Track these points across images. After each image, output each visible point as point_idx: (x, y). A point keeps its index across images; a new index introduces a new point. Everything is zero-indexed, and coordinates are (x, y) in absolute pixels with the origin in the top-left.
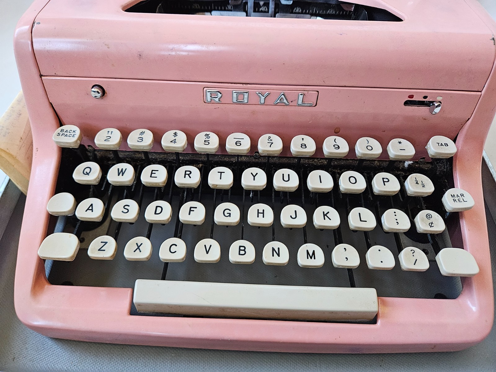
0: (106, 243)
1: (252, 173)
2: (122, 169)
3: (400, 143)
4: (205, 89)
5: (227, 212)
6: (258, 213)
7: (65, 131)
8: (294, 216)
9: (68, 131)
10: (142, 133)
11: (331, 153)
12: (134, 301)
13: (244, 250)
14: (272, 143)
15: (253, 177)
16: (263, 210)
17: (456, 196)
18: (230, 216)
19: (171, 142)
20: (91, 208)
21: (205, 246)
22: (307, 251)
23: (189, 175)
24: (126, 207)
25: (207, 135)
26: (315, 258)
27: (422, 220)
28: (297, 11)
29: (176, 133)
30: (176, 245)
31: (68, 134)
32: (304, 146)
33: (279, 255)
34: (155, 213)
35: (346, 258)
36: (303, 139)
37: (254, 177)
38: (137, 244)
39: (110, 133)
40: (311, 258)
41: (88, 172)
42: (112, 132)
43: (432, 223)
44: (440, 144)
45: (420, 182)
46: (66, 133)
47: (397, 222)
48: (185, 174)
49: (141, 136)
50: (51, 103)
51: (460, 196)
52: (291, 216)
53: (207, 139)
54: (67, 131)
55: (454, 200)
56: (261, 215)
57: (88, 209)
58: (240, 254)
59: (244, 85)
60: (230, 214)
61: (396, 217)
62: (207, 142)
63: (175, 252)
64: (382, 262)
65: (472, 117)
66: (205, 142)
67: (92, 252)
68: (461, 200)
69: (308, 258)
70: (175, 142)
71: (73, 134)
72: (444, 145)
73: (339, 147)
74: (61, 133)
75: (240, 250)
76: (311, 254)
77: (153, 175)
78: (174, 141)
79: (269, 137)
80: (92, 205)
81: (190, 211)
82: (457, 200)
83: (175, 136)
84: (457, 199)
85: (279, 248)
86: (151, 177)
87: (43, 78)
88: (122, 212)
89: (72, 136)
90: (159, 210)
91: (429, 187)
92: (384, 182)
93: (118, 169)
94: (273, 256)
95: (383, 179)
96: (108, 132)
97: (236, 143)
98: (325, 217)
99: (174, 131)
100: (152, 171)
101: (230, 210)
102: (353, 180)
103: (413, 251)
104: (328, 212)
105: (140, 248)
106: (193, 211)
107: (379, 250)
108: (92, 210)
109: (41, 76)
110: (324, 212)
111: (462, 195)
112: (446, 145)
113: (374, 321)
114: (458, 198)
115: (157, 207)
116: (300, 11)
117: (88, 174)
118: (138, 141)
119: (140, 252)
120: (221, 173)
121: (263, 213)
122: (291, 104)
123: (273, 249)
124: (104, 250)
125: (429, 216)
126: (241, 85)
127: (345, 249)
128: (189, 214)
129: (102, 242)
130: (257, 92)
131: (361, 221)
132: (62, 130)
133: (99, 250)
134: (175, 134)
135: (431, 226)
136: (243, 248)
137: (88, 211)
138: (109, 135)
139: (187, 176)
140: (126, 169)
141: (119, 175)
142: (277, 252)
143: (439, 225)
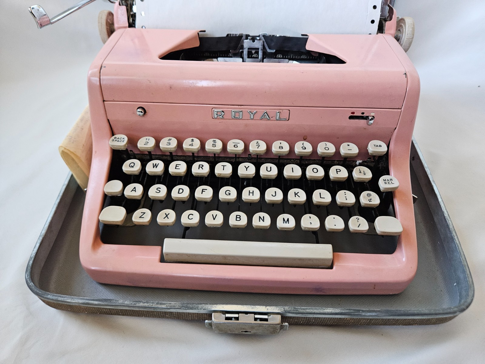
0: (145, 213)
1: (245, 166)
2: (156, 164)
3: (348, 145)
4: (213, 109)
5: (228, 192)
6: (249, 193)
7: (117, 138)
8: (274, 195)
9: (119, 138)
10: (170, 140)
11: (300, 152)
12: (164, 252)
13: (240, 218)
14: (259, 146)
16: (253, 191)
17: (387, 180)
19: (190, 145)
20: (134, 189)
21: (213, 215)
22: (284, 218)
23: (201, 167)
24: (158, 189)
25: (214, 141)
26: (288, 223)
27: (364, 197)
28: (279, 56)
29: (193, 139)
30: (193, 215)
31: (120, 140)
32: (281, 147)
33: (264, 221)
34: (179, 193)
35: (311, 223)
36: (281, 143)
37: (247, 168)
38: (166, 214)
39: (148, 140)
40: (286, 223)
41: (133, 166)
42: (149, 139)
43: (371, 199)
44: (376, 146)
45: (362, 172)
46: (118, 140)
47: (346, 199)
48: (199, 167)
49: (169, 142)
50: (108, 120)
51: (390, 180)
52: (272, 195)
53: (214, 143)
54: (118, 138)
55: (385, 183)
56: (251, 194)
57: (132, 190)
58: (236, 220)
59: (239, 106)
60: (230, 193)
61: (346, 196)
62: (214, 145)
63: (192, 219)
64: (335, 225)
65: (397, 126)
67: (135, 218)
68: (390, 183)
69: (284, 223)
70: (192, 145)
71: (123, 140)
72: (379, 146)
73: (305, 148)
74: (115, 140)
75: (237, 218)
79: (257, 142)
80: (135, 188)
81: (202, 191)
82: (387, 183)
83: (192, 142)
84: (387, 182)
85: (264, 217)
86: (176, 168)
87: (105, 102)
88: (156, 192)
89: (122, 141)
90: (181, 191)
91: (368, 175)
92: (337, 172)
93: (153, 164)
94: (260, 222)
95: (337, 170)
96: (147, 139)
97: (234, 146)
98: (296, 195)
99: (192, 139)
100: (176, 165)
101: (230, 191)
102: (315, 170)
103: (358, 219)
104: (298, 193)
105: (168, 216)
106: (205, 191)
107: (334, 219)
108: (135, 191)
109: (104, 101)
110: (295, 192)
111: (391, 180)
112: (380, 146)
113: (331, 267)
115: (179, 189)
116: (282, 56)
117: (132, 167)
118: (167, 145)
119: (168, 218)
120: (224, 166)
121: (253, 193)
122: (272, 119)
123: (260, 217)
124: (143, 218)
125: (369, 195)
126: (238, 106)
127: (310, 217)
128: (202, 193)
129: (141, 213)
130: (249, 111)
131: (321, 197)
133: (140, 217)
135: (370, 201)
136: (239, 217)
137: (133, 191)
138: (147, 141)
139: (200, 168)
140: (158, 164)
141: (154, 167)
142: (263, 219)
143: (376, 200)
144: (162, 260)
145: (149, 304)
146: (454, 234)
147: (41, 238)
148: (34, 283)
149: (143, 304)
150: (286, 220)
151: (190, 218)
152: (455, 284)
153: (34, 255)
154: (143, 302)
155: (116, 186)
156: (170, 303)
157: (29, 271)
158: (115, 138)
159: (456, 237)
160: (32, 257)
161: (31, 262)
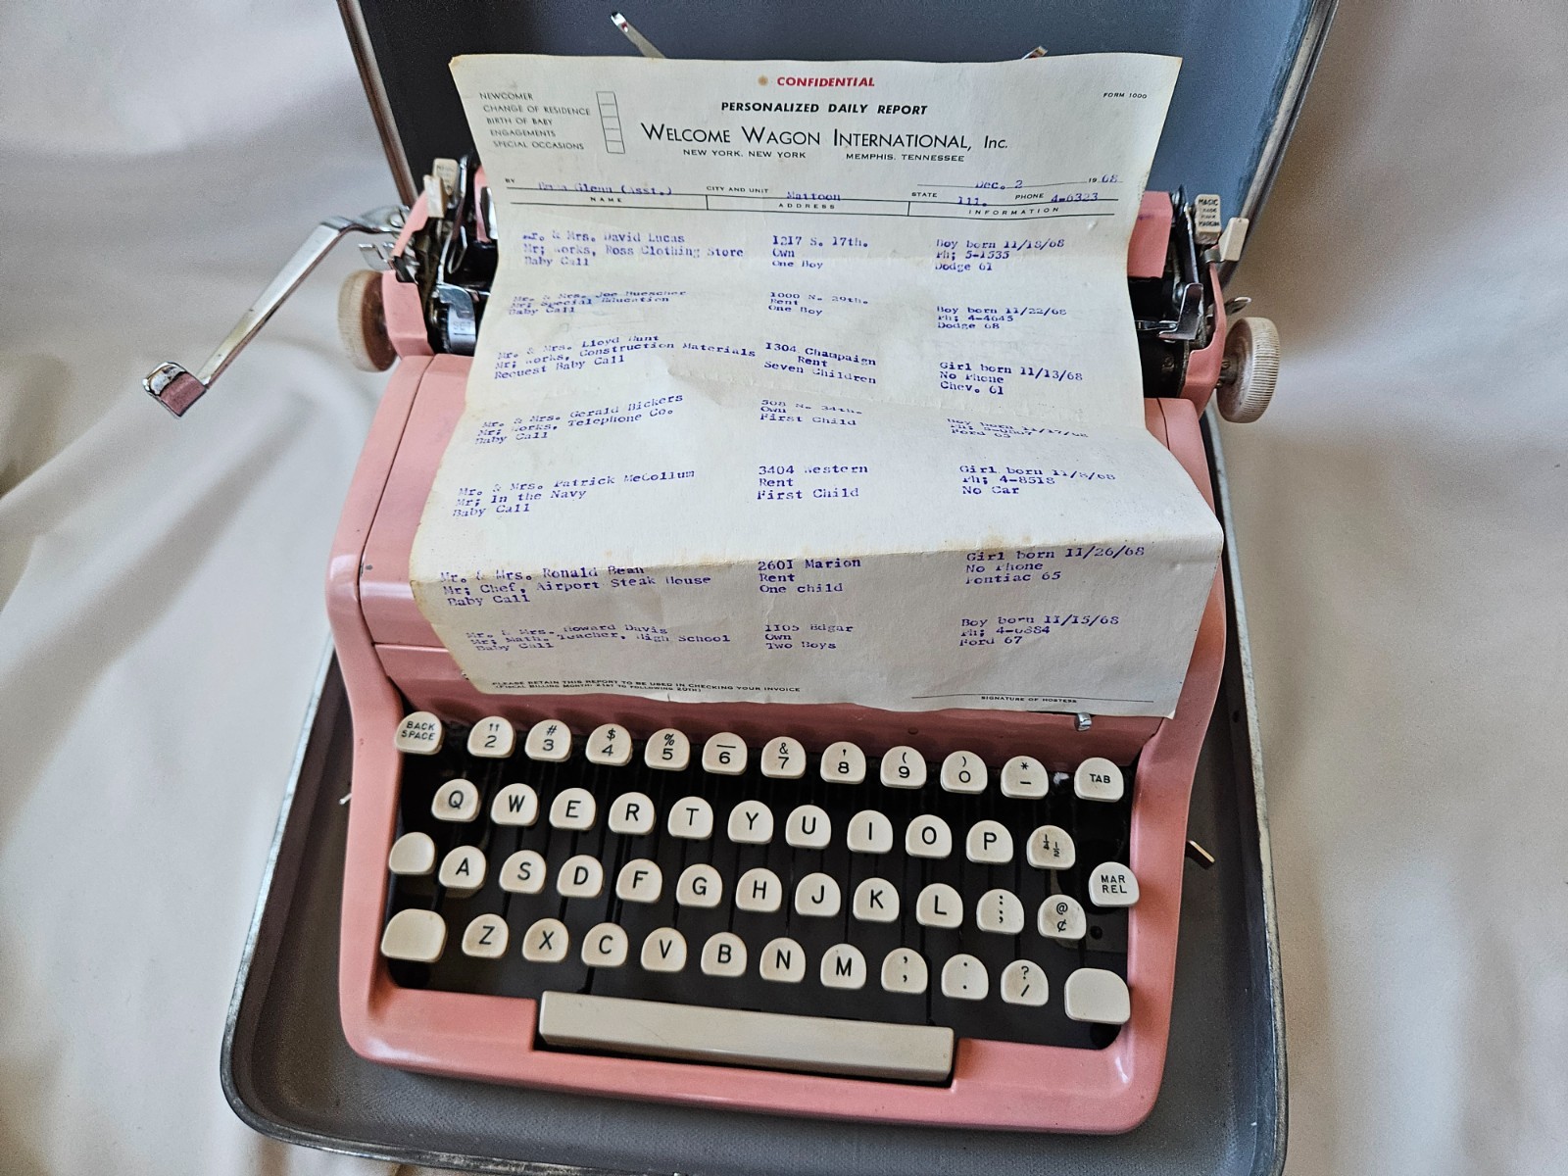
0: (492, 929)
1: (747, 813)
2: (517, 798)
5: (700, 883)
6: (756, 888)
7: (414, 725)
8: (818, 899)
9: (420, 726)
10: (552, 730)
11: (894, 783)
12: (542, 1031)
13: (728, 954)
15: (749, 822)
16: (765, 884)
17: (1110, 880)
18: (704, 892)
19: (604, 751)
20: (464, 868)
21: (661, 942)
22: (839, 959)
23: (634, 813)
24: (525, 867)
25: (669, 737)
26: (849, 974)
27: (1048, 915)
30: (611, 938)
31: (421, 732)
32: (844, 767)
33: (787, 966)
34: (576, 882)
35: (905, 977)
36: (844, 751)
37: (751, 821)
38: (544, 932)
39: (494, 727)
40: (843, 973)
41: (458, 802)
43: (1064, 923)
44: (1095, 778)
45: (1052, 846)
46: (416, 731)
47: (1001, 918)
48: (628, 812)
49: (549, 737)
50: (390, 680)
51: (1117, 880)
52: (813, 898)
53: (668, 747)
54: (418, 726)
55: (1105, 888)
56: (759, 893)
57: (460, 870)
58: (719, 961)
60: (705, 889)
61: (1001, 908)
62: (668, 754)
63: (609, 952)
64: (965, 987)
65: (1159, 732)
66: (664, 753)
67: (470, 947)
68: (1118, 889)
69: (837, 973)
70: (610, 753)
71: (429, 732)
72: (1103, 779)
73: (908, 773)
75: (721, 952)
77: (571, 812)
78: (608, 750)
79: (784, 745)
80: (465, 861)
81: (636, 879)
82: (1110, 889)
83: (611, 738)
84: (1109, 885)
85: (789, 954)
86: (567, 815)
87: (377, 646)
88: (519, 876)
89: (428, 736)
90: (582, 875)
91: (1067, 859)
92: (986, 841)
93: (510, 797)
94: (778, 966)
95: (986, 834)
96: (491, 725)
97: (721, 757)
98: (875, 901)
99: (610, 727)
100: (570, 802)
101: (705, 881)
102: (929, 835)
103: (1026, 969)
104: (881, 892)
105: (550, 940)
106: (641, 879)
107: (966, 964)
108: (466, 871)
109: (373, 644)
110: (872, 892)
111: (1122, 877)
112: (1107, 779)
113: (946, 1083)
114: (1114, 883)
115: (578, 869)
117: (457, 806)
118: (544, 749)
119: (550, 948)
120: (692, 810)
121: (764, 889)
123: (780, 954)
124: (489, 943)
125: (1062, 908)
127: (906, 959)
128: (634, 886)
129: (484, 927)
131: (936, 912)
132: (409, 725)
133: (482, 942)
134: (611, 732)
135: (1060, 929)
136: (725, 949)
137: (461, 873)
138: (493, 733)
139: (631, 815)
140: (523, 798)
141: (511, 810)
142: (786, 959)
143: (1077, 927)
144: (540, 1043)
147: (246, 969)
148: (242, 1099)
149: (495, 1168)
150: (844, 965)
151: (605, 949)
152: (1255, 1124)
153: (235, 1018)
154: (494, 1162)
155: (417, 853)
156: (556, 1169)
157: (227, 1065)
160: (229, 1023)
161: (230, 1039)
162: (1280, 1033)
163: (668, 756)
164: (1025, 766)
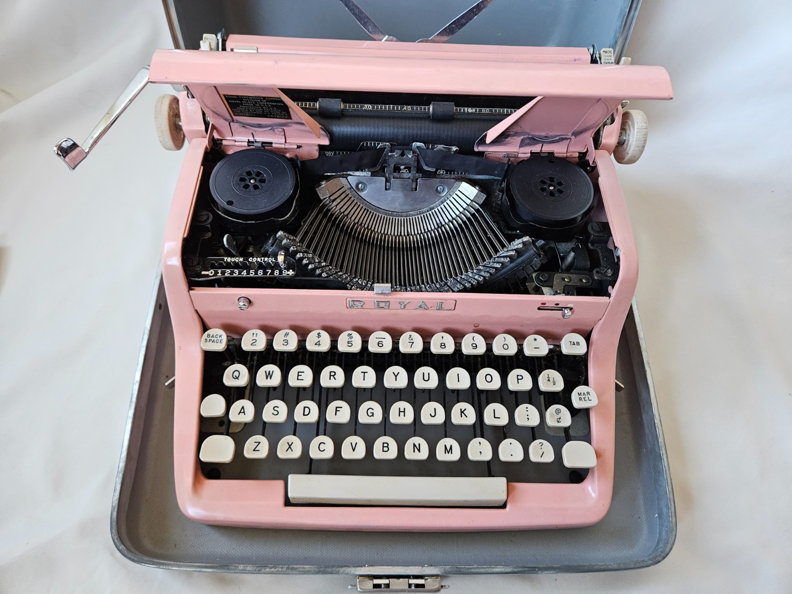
0: (259, 443)
1: (393, 373)
2: (269, 371)
4: (348, 300)
5: (370, 411)
6: (400, 412)
7: (211, 336)
8: (433, 415)
9: (215, 336)
10: (287, 334)
11: (469, 352)
12: (290, 495)
13: (387, 447)
14: (413, 343)
15: (395, 377)
16: (405, 409)
17: (582, 394)
18: (373, 415)
19: (316, 344)
20: (242, 410)
21: (351, 443)
22: (445, 446)
23: (333, 376)
24: (276, 409)
25: (350, 335)
26: (452, 453)
27: (551, 415)
28: (442, 172)
29: (319, 333)
30: (324, 444)
31: (215, 339)
32: (443, 345)
33: (419, 451)
34: (304, 415)
35: (480, 452)
36: (442, 337)
38: (288, 443)
39: (255, 335)
40: (448, 453)
41: (237, 376)
42: (257, 334)
43: (560, 418)
44: (572, 343)
45: (551, 379)
46: (213, 339)
47: (528, 418)
48: (330, 376)
49: (285, 338)
50: (196, 310)
51: (586, 394)
52: (431, 414)
53: (350, 340)
54: (213, 336)
55: (580, 399)
56: (402, 414)
57: (240, 412)
58: (383, 451)
59: (386, 296)
60: (373, 413)
61: (527, 413)
62: (350, 344)
63: (324, 450)
64: (512, 455)
65: (603, 318)
66: (348, 343)
67: (248, 453)
68: (587, 399)
69: (445, 453)
70: (319, 345)
71: (220, 339)
72: (576, 344)
73: (476, 346)
74: (208, 339)
75: (383, 447)
76: (448, 448)
77: (300, 378)
78: (318, 343)
79: (410, 337)
80: (243, 408)
81: (336, 411)
82: (583, 399)
83: (319, 337)
84: (582, 397)
85: (419, 444)
86: (298, 379)
87: (191, 292)
88: (273, 414)
89: (219, 341)
90: (307, 411)
91: (559, 386)
92: (518, 379)
93: (266, 372)
94: (414, 451)
95: (518, 376)
96: (253, 334)
97: (378, 344)
98: (463, 414)
99: (318, 331)
100: (299, 372)
101: (373, 409)
102: (489, 378)
103: (541, 444)
104: (465, 409)
105: (291, 447)
106: (339, 411)
107: (511, 444)
108: (244, 412)
109: (189, 290)
110: (461, 409)
111: (588, 393)
112: (578, 344)
113: (504, 506)
114: (585, 396)
115: (305, 408)
116: (445, 173)
117: (237, 378)
118: (283, 344)
119: (292, 451)
120: (364, 373)
121: (404, 412)
122: (430, 309)
123: (414, 445)
124: (259, 451)
125: (558, 411)
126: (383, 296)
127: (480, 443)
128: (336, 415)
129: (255, 442)
130: (398, 301)
131: (495, 417)
133: (254, 450)
135: (558, 422)
136: (386, 445)
137: (241, 414)
138: (255, 337)
140: (273, 371)
141: (267, 378)
142: (418, 448)
143: (566, 419)
144: (288, 503)
145: (277, 569)
146: (664, 452)
148: (125, 546)
149: (270, 570)
151: (321, 449)
152: (657, 515)
154: (269, 567)
155: (215, 405)
156: (304, 568)
158: (209, 335)
159: (665, 457)
162: (667, 468)
163: (350, 345)
164: (535, 340)
